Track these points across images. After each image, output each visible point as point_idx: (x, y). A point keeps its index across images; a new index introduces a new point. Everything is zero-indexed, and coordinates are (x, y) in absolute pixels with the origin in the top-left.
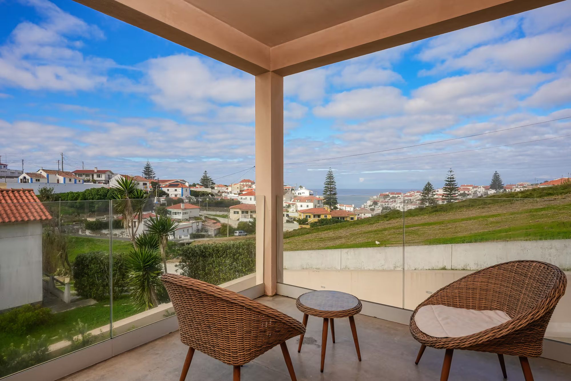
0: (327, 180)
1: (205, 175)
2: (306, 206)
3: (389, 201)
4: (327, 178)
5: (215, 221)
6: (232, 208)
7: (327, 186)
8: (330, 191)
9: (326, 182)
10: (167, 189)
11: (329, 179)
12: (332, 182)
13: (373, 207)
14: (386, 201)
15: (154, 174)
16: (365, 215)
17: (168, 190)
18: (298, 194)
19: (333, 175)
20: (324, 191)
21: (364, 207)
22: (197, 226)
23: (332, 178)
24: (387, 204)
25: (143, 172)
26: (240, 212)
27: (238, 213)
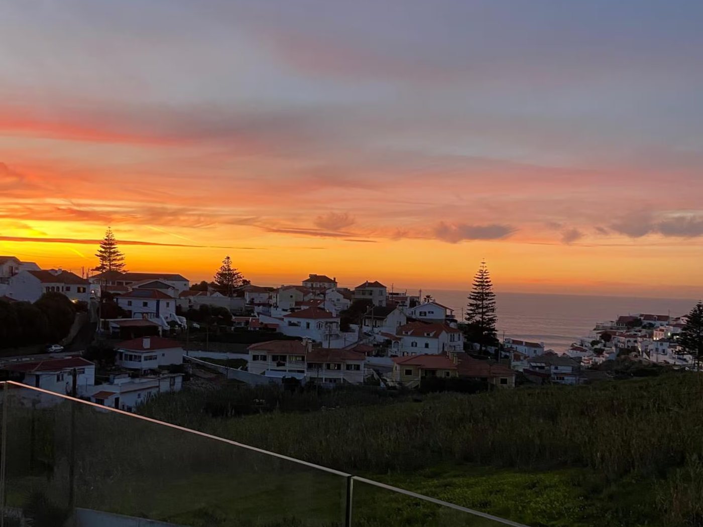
0: (475, 289)
1: (225, 265)
2: (424, 346)
3: (639, 333)
4: (475, 285)
5: (213, 376)
6: (253, 349)
7: (474, 302)
8: (483, 313)
9: (473, 294)
10: (129, 302)
11: (480, 287)
12: (487, 294)
13: (599, 346)
14: (633, 333)
15: (122, 259)
16: (556, 368)
17: (130, 304)
18: (420, 315)
19: (488, 280)
20: (468, 314)
21: (580, 345)
22: (171, 385)
23: (488, 285)
24: (632, 340)
25: (99, 253)
26: (269, 358)
27: (264, 358)
